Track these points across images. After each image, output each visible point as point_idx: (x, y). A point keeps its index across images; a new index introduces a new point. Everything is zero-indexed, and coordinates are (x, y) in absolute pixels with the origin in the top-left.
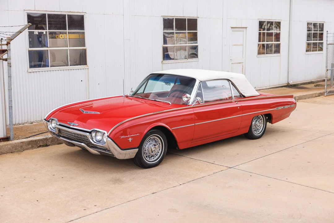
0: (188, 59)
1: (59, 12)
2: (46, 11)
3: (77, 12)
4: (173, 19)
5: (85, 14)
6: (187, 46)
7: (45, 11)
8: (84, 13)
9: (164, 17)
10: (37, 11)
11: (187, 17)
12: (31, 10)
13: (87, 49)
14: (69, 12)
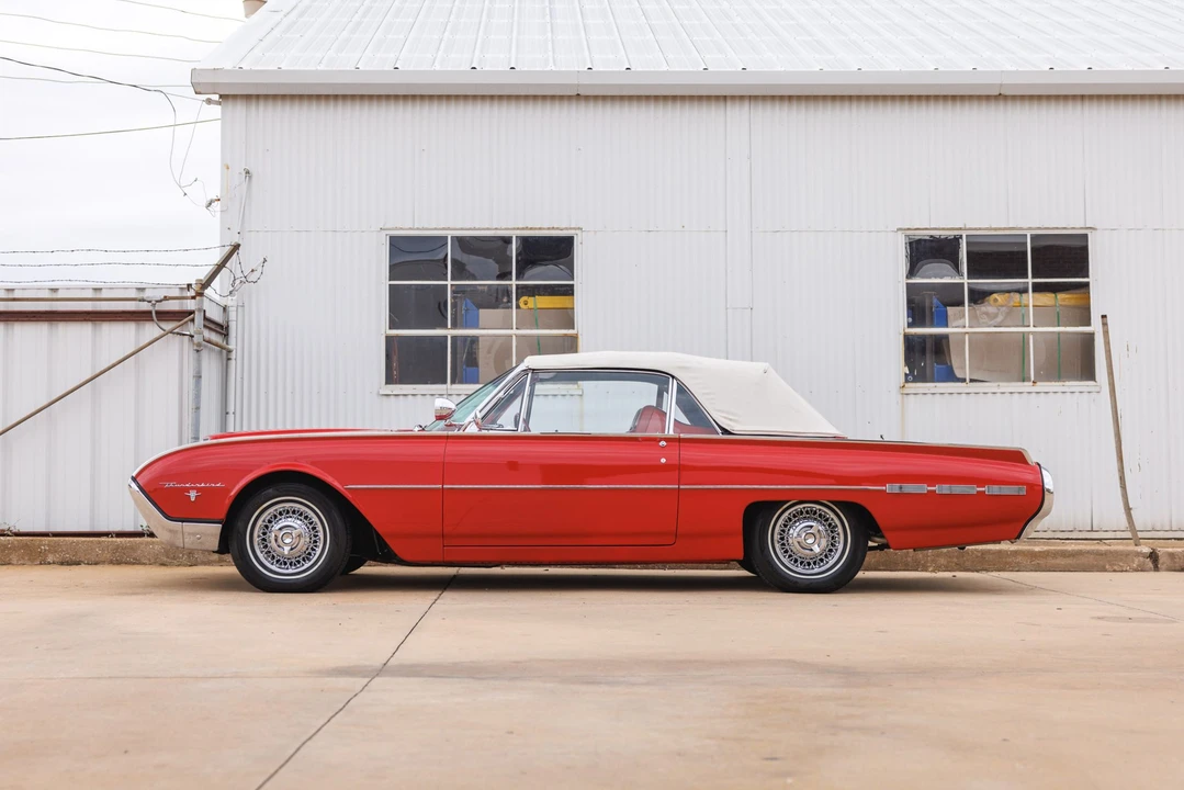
0: (1038, 383)
1: (488, 229)
2: (449, 229)
3: (549, 229)
4: (957, 239)
5: (577, 232)
6: (1033, 333)
7: (444, 229)
8: (575, 229)
9: (909, 233)
10: (418, 229)
11: (1030, 229)
12: (401, 229)
13: (580, 337)
14: (523, 229)
